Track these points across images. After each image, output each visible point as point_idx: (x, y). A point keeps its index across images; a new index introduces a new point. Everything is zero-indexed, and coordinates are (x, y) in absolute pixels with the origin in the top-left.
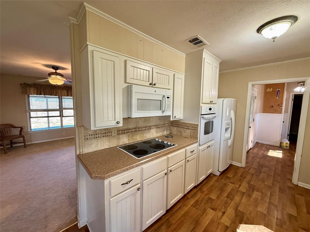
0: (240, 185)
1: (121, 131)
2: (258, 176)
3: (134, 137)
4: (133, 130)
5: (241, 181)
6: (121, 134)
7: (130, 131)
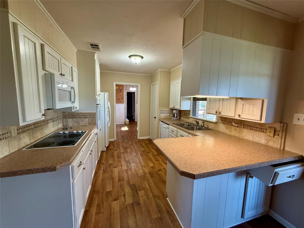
0: (120, 150)
1: (21, 128)
2: (124, 142)
3: (34, 135)
4: (33, 127)
5: (119, 147)
6: (22, 132)
7: (30, 128)
